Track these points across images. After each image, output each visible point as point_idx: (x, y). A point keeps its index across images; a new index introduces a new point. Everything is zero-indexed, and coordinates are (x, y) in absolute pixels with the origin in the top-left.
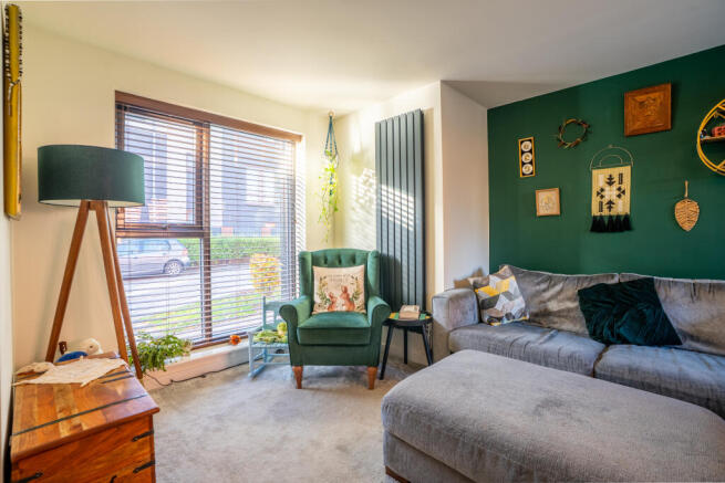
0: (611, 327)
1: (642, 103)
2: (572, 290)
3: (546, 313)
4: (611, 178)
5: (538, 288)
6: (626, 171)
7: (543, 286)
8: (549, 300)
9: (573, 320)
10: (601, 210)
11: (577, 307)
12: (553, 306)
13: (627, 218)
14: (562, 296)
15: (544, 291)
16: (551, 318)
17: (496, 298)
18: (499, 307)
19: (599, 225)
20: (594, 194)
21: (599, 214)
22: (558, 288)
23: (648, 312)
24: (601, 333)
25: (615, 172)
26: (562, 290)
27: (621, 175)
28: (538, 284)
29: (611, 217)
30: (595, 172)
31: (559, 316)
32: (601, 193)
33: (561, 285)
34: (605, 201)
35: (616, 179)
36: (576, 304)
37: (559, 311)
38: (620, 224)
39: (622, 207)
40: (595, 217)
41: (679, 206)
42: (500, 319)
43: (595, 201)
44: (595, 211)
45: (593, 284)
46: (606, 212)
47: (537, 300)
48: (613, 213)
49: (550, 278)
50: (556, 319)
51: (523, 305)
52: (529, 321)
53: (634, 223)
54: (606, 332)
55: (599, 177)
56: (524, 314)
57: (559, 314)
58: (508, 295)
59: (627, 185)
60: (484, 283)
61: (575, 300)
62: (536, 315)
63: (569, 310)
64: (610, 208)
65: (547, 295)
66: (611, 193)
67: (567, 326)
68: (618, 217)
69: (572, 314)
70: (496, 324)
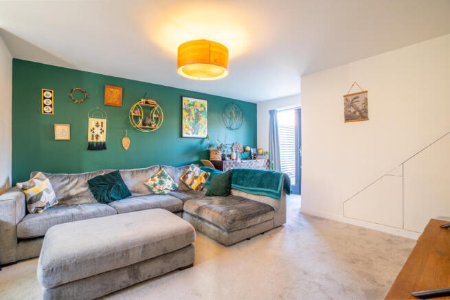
0: (108, 195)
1: (112, 92)
2: (83, 181)
3: (69, 198)
4: (97, 123)
5: (62, 183)
6: (104, 121)
7: (66, 182)
8: (71, 189)
9: (87, 197)
10: (93, 139)
11: (87, 190)
12: (73, 192)
13: (104, 143)
14: (77, 185)
15: (67, 184)
16: (73, 199)
17: (41, 194)
18: (42, 199)
19: (91, 147)
20: (89, 130)
21: (91, 141)
22: (75, 181)
23: (120, 185)
24: (104, 199)
25: (100, 121)
26: (77, 182)
27: (102, 123)
28: (63, 181)
29: (97, 143)
30: (90, 119)
31: (78, 197)
32: (93, 130)
33: (77, 180)
34: (95, 134)
35: (100, 124)
36: (87, 188)
37: (77, 194)
38: (101, 147)
39: (102, 139)
40: (89, 143)
41: (124, 139)
42: (42, 208)
43: (90, 134)
44: (90, 140)
45: (94, 177)
46: (95, 140)
47: (62, 191)
48: (99, 141)
49: (69, 177)
50: (76, 199)
51: (55, 196)
52: (58, 205)
53: (107, 146)
54: (106, 198)
55: (92, 122)
56: (55, 201)
57: (77, 196)
58: (47, 190)
59: (104, 128)
60: (32, 185)
61: (85, 186)
62: (63, 200)
63: (83, 192)
64: (97, 138)
65: (69, 187)
66: (97, 131)
67: (84, 200)
68: (101, 143)
69: (85, 194)
70: (41, 211)
